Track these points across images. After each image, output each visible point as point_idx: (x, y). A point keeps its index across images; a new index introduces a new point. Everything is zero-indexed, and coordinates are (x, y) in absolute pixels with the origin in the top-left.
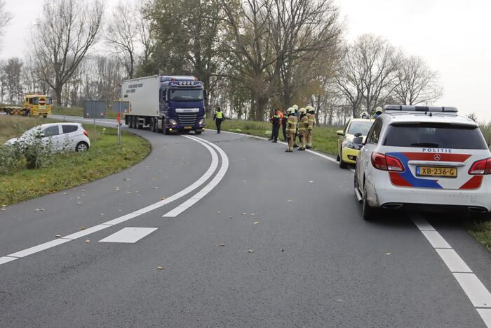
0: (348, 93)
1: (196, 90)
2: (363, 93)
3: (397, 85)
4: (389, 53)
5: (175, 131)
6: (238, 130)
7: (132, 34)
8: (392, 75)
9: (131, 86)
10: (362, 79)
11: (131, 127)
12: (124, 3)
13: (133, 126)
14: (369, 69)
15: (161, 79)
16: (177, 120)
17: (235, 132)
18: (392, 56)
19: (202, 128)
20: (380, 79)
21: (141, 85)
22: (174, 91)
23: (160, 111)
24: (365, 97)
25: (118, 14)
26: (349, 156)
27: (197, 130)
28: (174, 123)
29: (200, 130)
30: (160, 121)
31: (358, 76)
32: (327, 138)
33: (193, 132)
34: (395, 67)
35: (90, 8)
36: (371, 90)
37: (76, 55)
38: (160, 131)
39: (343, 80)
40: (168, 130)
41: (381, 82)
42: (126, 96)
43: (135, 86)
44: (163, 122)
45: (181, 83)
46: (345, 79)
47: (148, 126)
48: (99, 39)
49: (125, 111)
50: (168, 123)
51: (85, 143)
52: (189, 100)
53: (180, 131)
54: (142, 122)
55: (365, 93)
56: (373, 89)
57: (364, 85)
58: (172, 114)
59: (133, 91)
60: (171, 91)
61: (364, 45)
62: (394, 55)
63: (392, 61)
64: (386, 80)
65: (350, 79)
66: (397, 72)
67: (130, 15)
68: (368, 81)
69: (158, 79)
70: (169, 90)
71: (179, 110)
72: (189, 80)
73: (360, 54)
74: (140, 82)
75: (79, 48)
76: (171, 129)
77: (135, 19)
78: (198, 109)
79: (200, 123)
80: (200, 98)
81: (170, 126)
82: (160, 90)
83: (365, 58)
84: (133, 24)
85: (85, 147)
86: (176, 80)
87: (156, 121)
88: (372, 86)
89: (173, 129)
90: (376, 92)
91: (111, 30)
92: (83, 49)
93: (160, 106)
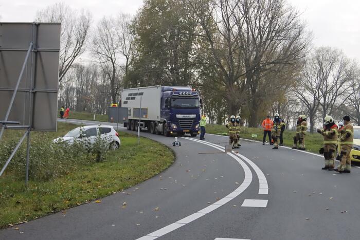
0: (305, 100)
1: (193, 99)
2: (319, 100)
3: (351, 94)
4: (343, 65)
5: (176, 133)
6: (225, 133)
7: (115, 46)
8: (347, 85)
9: (131, 95)
10: (319, 88)
11: (130, 129)
12: (108, 19)
13: (132, 128)
14: (326, 79)
15: (163, 89)
16: (177, 125)
17: (222, 135)
18: (346, 68)
19: (198, 131)
20: (335, 89)
21: (141, 94)
22: (175, 99)
23: (161, 117)
24: (321, 105)
25: (103, 29)
26: (353, 156)
27: (194, 133)
28: (175, 127)
29: (196, 133)
30: (160, 125)
31: (315, 85)
32: (310, 142)
33: (189, 135)
34: (349, 77)
35: (77, 23)
36: (327, 98)
37: (63, 64)
38: (160, 134)
39: (301, 89)
40: (169, 132)
41: (337, 92)
42: (126, 103)
43: (136, 94)
44: (164, 126)
45: (181, 93)
46: (303, 88)
47: (146, 129)
48: (84, 50)
49: (144, 116)
50: (169, 126)
51: (117, 143)
52: (188, 108)
53: (180, 134)
54: (142, 125)
55: (322, 101)
56: (329, 97)
57: (321, 93)
58: (173, 119)
59: (133, 98)
60: (172, 100)
61: (321, 57)
62: (348, 67)
63: (346, 73)
64: (341, 89)
65: (307, 88)
66: (350, 83)
67: (113, 29)
68: (324, 90)
69: (160, 88)
70: (171, 98)
71: (179, 116)
72: (188, 91)
73: (317, 65)
74: (140, 91)
75: (66, 58)
76: (171, 132)
77: (117, 33)
78: (195, 115)
79: (197, 127)
80: (197, 105)
81: (172, 129)
82: (162, 99)
83: (321, 69)
84: (116, 38)
85: (117, 146)
86: (176, 90)
87: (156, 125)
88: (328, 94)
89: (173, 132)
90: (332, 100)
91: (95, 43)
92: (70, 59)
93: (161, 112)
